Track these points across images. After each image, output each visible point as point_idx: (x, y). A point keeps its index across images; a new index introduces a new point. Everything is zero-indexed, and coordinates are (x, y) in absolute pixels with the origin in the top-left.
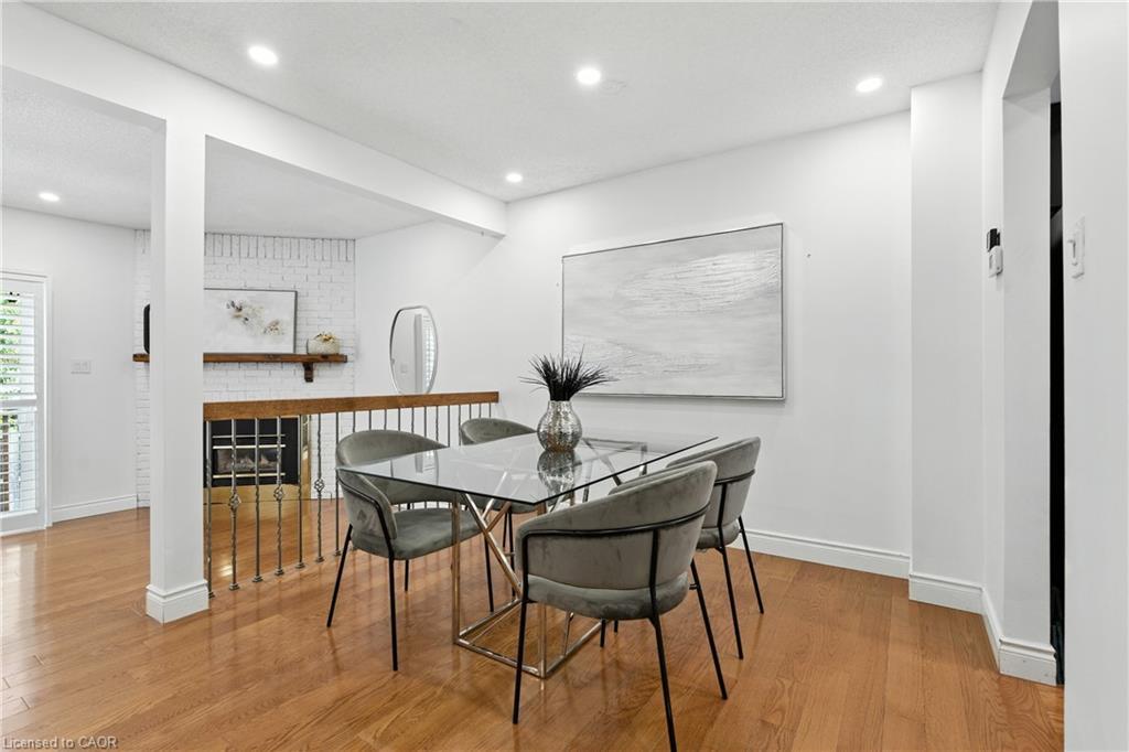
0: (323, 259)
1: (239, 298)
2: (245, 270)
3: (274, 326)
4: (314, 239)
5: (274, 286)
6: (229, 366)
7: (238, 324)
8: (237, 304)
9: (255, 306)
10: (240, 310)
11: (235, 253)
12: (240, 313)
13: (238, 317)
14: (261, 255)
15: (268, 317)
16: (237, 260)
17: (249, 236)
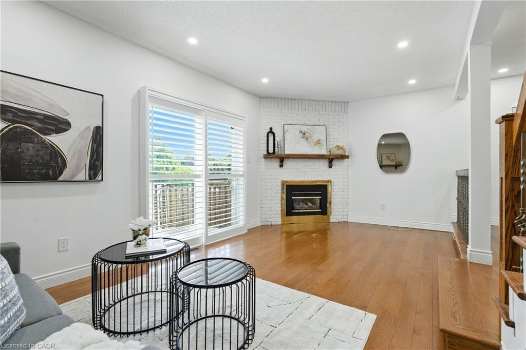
0: (335, 112)
1: (304, 129)
2: (304, 116)
3: (319, 142)
4: (331, 102)
5: (316, 124)
6: (298, 160)
7: (304, 141)
8: (303, 132)
9: (310, 132)
10: (304, 134)
11: (300, 108)
12: (305, 136)
13: (304, 137)
14: (310, 109)
15: (316, 138)
16: (301, 111)
17: (305, 100)
